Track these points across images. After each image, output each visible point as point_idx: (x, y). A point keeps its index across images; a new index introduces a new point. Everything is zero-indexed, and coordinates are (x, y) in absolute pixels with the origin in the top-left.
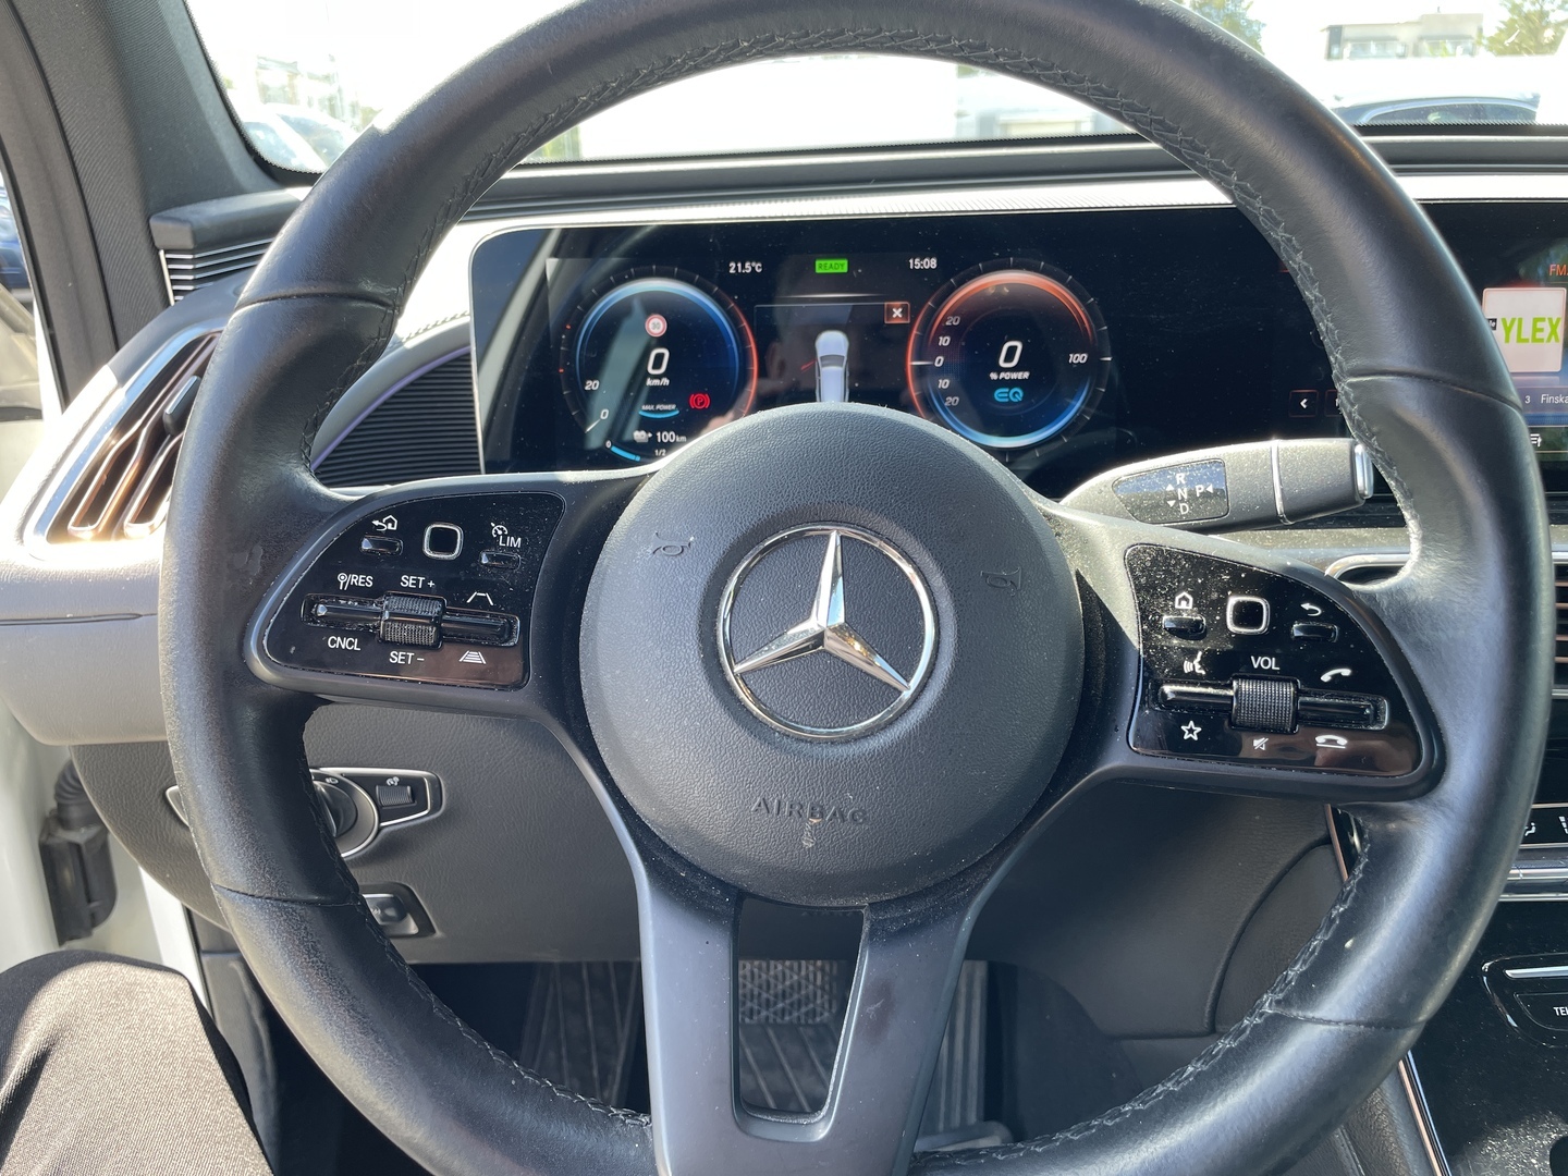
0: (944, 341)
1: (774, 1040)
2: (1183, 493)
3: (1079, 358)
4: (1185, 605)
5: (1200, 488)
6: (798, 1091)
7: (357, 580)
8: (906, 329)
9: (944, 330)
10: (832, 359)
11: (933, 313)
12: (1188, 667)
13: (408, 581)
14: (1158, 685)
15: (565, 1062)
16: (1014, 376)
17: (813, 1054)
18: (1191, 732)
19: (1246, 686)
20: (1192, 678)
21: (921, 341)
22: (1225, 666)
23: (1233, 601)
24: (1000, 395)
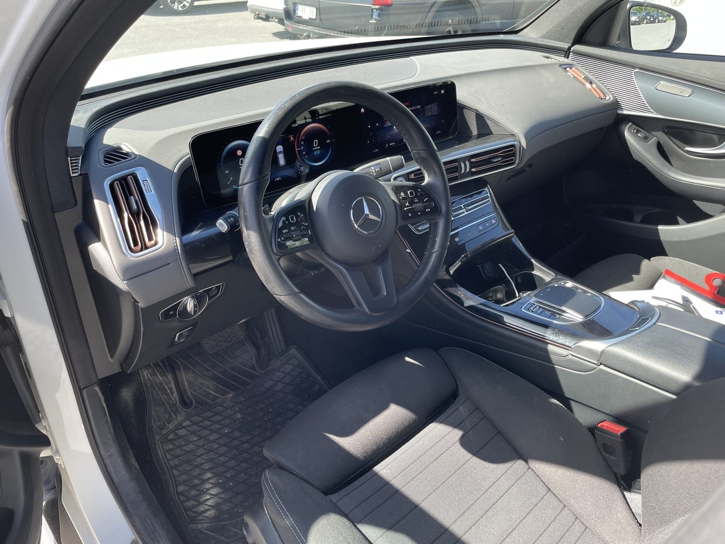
0: (302, 143)
1: (212, 359)
2: (374, 171)
3: (328, 141)
4: (402, 194)
5: (377, 170)
6: (227, 369)
7: (285, 231)
8: (294, 141)
9: (302, 140)
10: (280, 152)
11: (299, 137)
12: (406, 205)
13: (292, 228)
14: (403, 209)
15: (159, 392)
16: (317, 148)
17: (225, 357)
18: (410, 215)
19: (416, 205)
20: (408, 206)
21: (298, 143)
22: (412, 203)
23: (409, 192)
24: (315, 153)
